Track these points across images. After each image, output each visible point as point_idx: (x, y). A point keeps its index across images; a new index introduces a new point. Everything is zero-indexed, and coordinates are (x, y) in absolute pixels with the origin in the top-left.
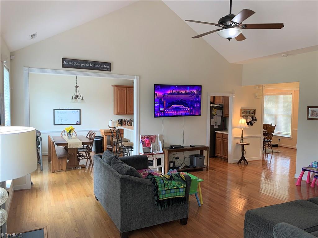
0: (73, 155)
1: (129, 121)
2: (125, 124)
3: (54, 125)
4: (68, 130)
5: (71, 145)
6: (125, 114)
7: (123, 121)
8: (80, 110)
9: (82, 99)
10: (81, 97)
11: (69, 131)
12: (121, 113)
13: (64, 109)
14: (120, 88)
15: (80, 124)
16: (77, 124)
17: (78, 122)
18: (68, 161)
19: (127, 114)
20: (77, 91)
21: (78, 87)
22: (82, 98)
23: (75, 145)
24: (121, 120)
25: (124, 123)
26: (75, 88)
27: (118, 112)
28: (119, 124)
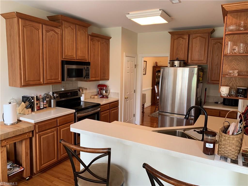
1: (44, 99)
2: (38, 105)
6: (40, 84)
7: (35, 99)
12: (31, 83)
19: (44, 84)
24: (32, 98)
25: (37, 104)
27: (26, 82)
28: (27, 107)
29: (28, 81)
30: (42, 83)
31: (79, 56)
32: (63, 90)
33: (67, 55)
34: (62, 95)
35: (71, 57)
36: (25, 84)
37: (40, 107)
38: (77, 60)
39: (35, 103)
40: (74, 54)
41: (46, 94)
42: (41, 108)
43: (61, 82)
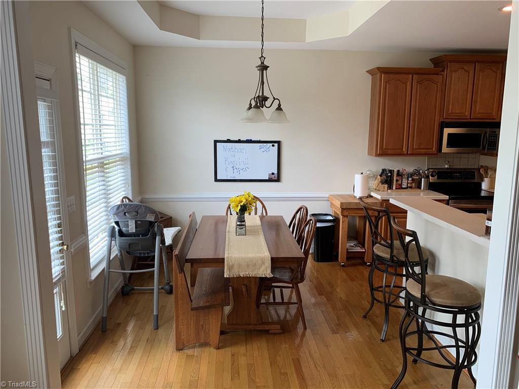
0: (244, 290)
1: (411, 175)
2: (400, 182)
3: (216, 180)
4: (238, 206)
5: (236, 267)
6: (401, 154)
7: (395, 174)
8: (279, 143)
9: (279, 108)
10: (276, 102)
11: (239, 208)
12: (390, 152)
13: (239, 141)
14: (392, 76)
15: (278, 180)
16: (270, 180)
17: (273, 174)
18: (227, 309)
19: (407, 154)
20: (263, 83)
21: (266, 68)
22: (279, 105)
23: (248, 266)
24: (391, 172)
25: (397, 181)
26: (258, 73)
27: (382, 150)
28: (383, 182)
29: (385, 149)
30: (405, 153)
31: (477, 112)
32: (446, 166)
33: (451, 113)
34: (441, 174)
35: (459, 116)
36: (381, 153)
37: (401, 186)
38: (473, 119)
39: (395, 178)
40: (466, 111)
41: (416, 170)
42: (403, 187)
43: (435, 153)
